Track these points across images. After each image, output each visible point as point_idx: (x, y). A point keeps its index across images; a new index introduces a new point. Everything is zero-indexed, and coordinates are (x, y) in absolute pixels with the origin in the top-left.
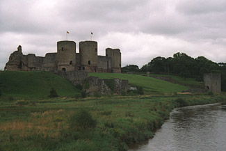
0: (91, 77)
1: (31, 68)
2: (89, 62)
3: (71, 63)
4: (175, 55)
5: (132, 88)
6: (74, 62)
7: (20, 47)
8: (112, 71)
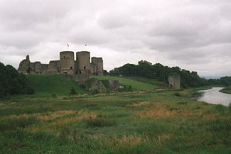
0: (92, 79)
1: (37, 73)
2: (85, 68)
3: (71, 68)
4: (139, 62)
5: (121, 87)
6: (73, 68)
7: (28, 56)
8: (97, 74)
